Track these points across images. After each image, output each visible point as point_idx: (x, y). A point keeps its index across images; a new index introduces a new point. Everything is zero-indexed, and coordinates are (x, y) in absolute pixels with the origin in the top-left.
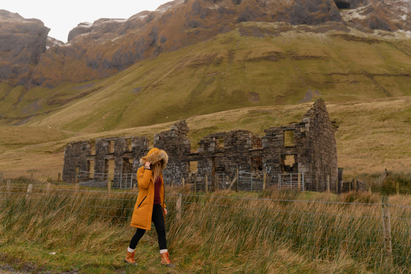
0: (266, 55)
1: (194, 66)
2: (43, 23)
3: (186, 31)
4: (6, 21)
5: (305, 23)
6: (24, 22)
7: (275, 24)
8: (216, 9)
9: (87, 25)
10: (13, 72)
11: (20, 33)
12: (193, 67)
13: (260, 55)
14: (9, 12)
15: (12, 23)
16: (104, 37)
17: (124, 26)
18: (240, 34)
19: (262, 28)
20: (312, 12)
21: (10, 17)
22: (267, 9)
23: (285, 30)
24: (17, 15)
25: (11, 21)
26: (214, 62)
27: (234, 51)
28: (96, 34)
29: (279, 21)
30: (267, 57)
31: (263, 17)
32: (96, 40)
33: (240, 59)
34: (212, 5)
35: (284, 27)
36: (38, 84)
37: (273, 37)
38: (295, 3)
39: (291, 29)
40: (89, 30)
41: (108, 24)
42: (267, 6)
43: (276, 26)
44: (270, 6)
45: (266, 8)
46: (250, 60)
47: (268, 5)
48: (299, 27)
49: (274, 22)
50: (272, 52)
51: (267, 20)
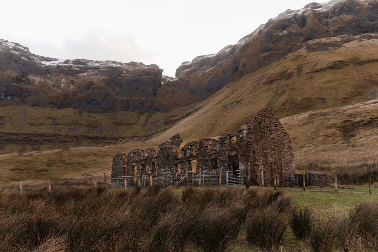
0: (330, 65)
1: (269, 82)
2: (158, 67)
3: (262, 56)
4: (135, 69)
5: (367, 32)
6: (146, 68)
7: (338, 38)
8: (285, 34)
9: (188, 63)
10: (141, 103)
11: (144, 76)
12: (268, 83)
13: (325, 65)
14: (136, 63)
15: (138, 70)
16: (200, 69)
17: (214, 59)
18: (306, 51)
19: (326, 43)
20: (373, 21)
21: (137, 66)
22: (330, 26)
23: (348, 41)
24: (141, 63)
25: (137, 68)
26: (285, 76)
27: (302, 65)
28: (195, 68)
29: (342, 34)
30: (332, 66)
31: (327, 34)
32: (195, 73)
33: (308, 71)
34: (281, 31)
35: (347, 39)
36: (158, 111)
37: (336, 49)
38: (356, 17)
39: (353, 39)
40: (190, 66)
41: (203, 60)
42: (330, 24)
43: (339, 39)
44: (332, 23)
45: (329, 25)
46: (317, 71)
47: (330, 23)
48: (361, 36)
49: (337, 36)
50: (336, 61)
51: (330, 35)
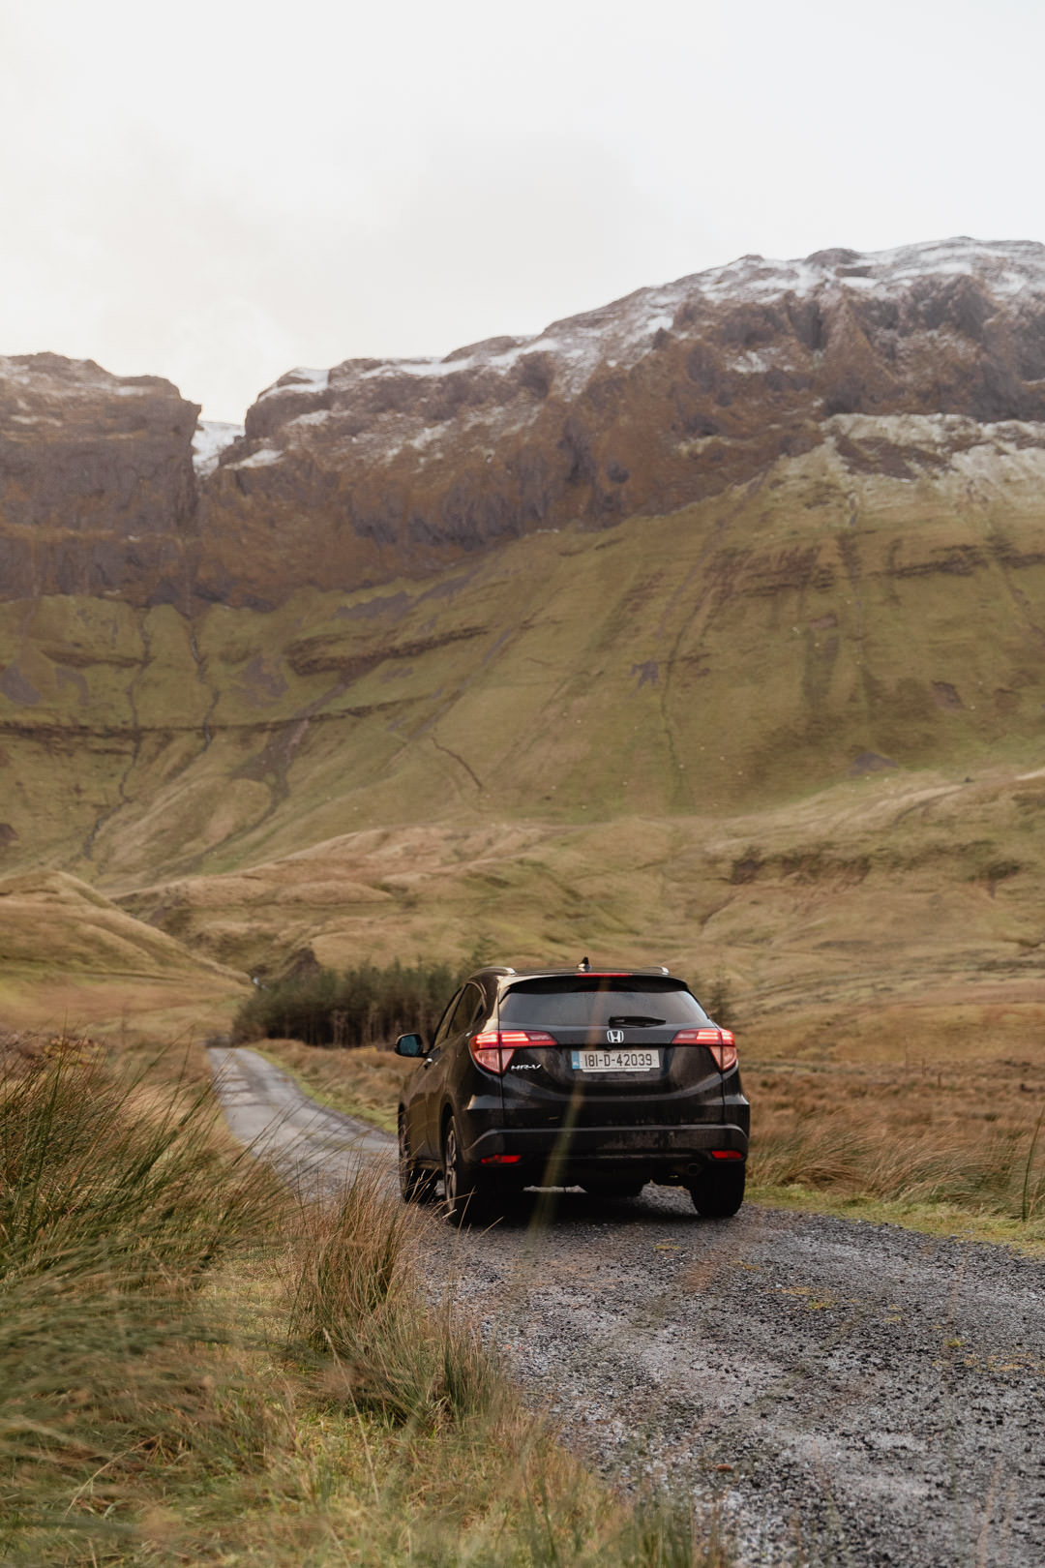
0: (942, 557)
1: (764, 592)
2: (175, 390)
3: (684, 448)
4: (70, 393)
5: (1013, 416)
6: (124, 391)
7: (932, 422)
8: (757, 374)
9: (307, 381)
10: (129, 561)
11: (121, 431)
12: (764, 596)
13: (924, 558)
14: (68, 361)
15: (91, 402)
16: (377, 427)
17: (440, 392)
18: (843, 462)
19: (902, 443)
20: (1030, 379)
21: (77, 379)
22: (903, 367)
23: (963, 445)
24: (90, 365)
25: (84, 390)
26: (812, 579)
27: (853, 536)
28: (352, 418)
29: (944, 412)
30: (945, 563)
31: (893, 402)
32: (354, 440)
33: (878, 570)
34: (740, 354)
35: (960, 436)
36: (217, 599)
37: (936, 478)
38: (984, 356)
39: (978, 440)
40: (322, 401)
42: (901, 358)
43: (937, 433)
44: (909, 356)
45: (899, 362)
46: (904, 573)
47: (902, 354)
48: (999, 429)
49: (930, 414)
50: (954, 547)
51: (909, 408)
